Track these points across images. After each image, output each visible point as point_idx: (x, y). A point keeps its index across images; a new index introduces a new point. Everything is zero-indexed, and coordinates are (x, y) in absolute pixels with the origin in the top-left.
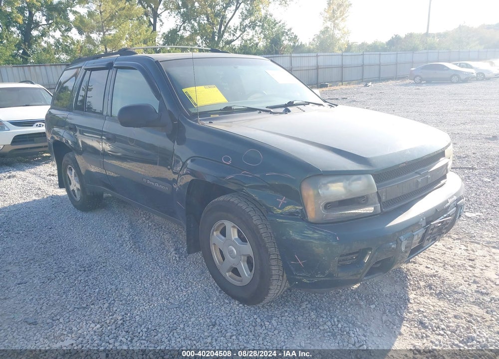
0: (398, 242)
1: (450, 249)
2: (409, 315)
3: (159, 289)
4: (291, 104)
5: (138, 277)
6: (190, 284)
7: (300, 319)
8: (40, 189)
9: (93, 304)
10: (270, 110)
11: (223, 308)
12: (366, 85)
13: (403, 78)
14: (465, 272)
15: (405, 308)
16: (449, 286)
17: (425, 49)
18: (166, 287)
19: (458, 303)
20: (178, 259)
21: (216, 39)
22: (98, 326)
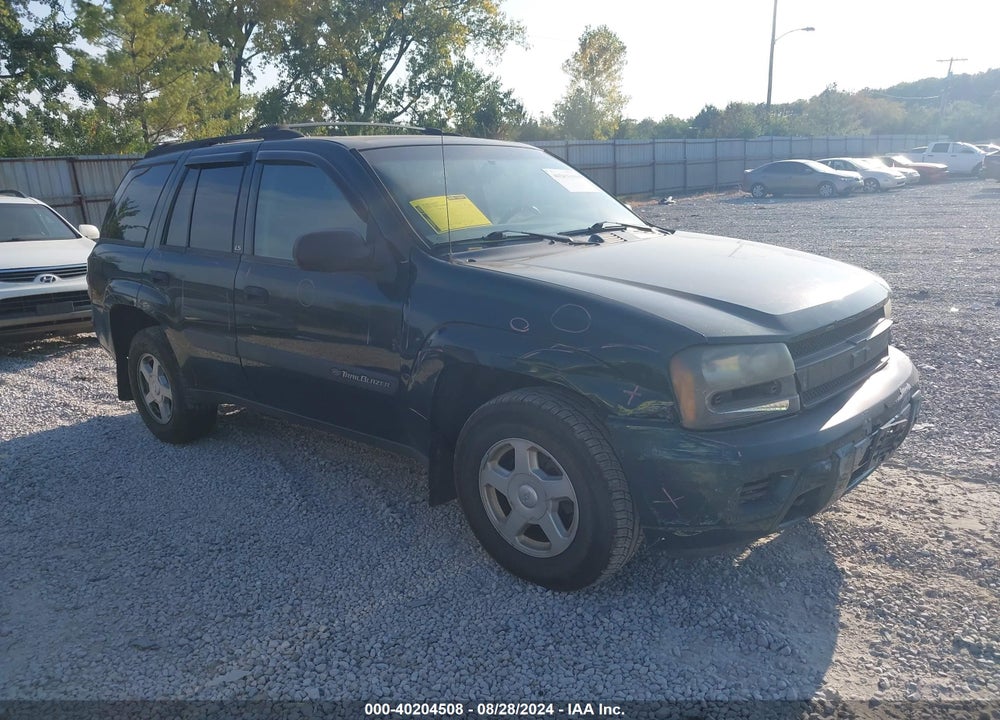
0: (835, 460)
1: (893, 484)
2: (849, 594)
3: (380, 575)
4: (598, 228)
5: (332, 556)
6: (437, 563)
7: (661, 610)
8: (65, 405)
9: (259, 608)
10: (565, 239)
11: (513, 601)
12: (662, 202)
13: (729, 188)
14: (927, 521)
15: (840, 584)
16: (907, 545)
17: (767, 134)
18: (393, 571)
19: (929, 573)
20: (399, 521)
21: (362, 110)
22: (286, 644)
